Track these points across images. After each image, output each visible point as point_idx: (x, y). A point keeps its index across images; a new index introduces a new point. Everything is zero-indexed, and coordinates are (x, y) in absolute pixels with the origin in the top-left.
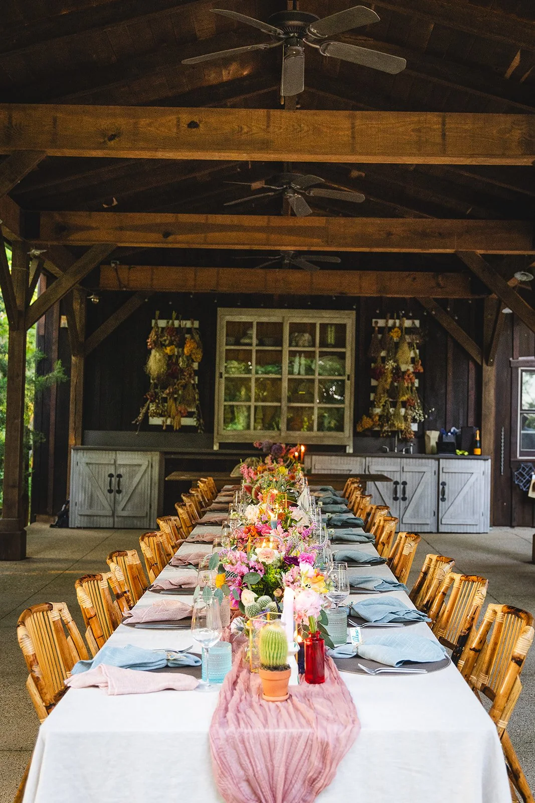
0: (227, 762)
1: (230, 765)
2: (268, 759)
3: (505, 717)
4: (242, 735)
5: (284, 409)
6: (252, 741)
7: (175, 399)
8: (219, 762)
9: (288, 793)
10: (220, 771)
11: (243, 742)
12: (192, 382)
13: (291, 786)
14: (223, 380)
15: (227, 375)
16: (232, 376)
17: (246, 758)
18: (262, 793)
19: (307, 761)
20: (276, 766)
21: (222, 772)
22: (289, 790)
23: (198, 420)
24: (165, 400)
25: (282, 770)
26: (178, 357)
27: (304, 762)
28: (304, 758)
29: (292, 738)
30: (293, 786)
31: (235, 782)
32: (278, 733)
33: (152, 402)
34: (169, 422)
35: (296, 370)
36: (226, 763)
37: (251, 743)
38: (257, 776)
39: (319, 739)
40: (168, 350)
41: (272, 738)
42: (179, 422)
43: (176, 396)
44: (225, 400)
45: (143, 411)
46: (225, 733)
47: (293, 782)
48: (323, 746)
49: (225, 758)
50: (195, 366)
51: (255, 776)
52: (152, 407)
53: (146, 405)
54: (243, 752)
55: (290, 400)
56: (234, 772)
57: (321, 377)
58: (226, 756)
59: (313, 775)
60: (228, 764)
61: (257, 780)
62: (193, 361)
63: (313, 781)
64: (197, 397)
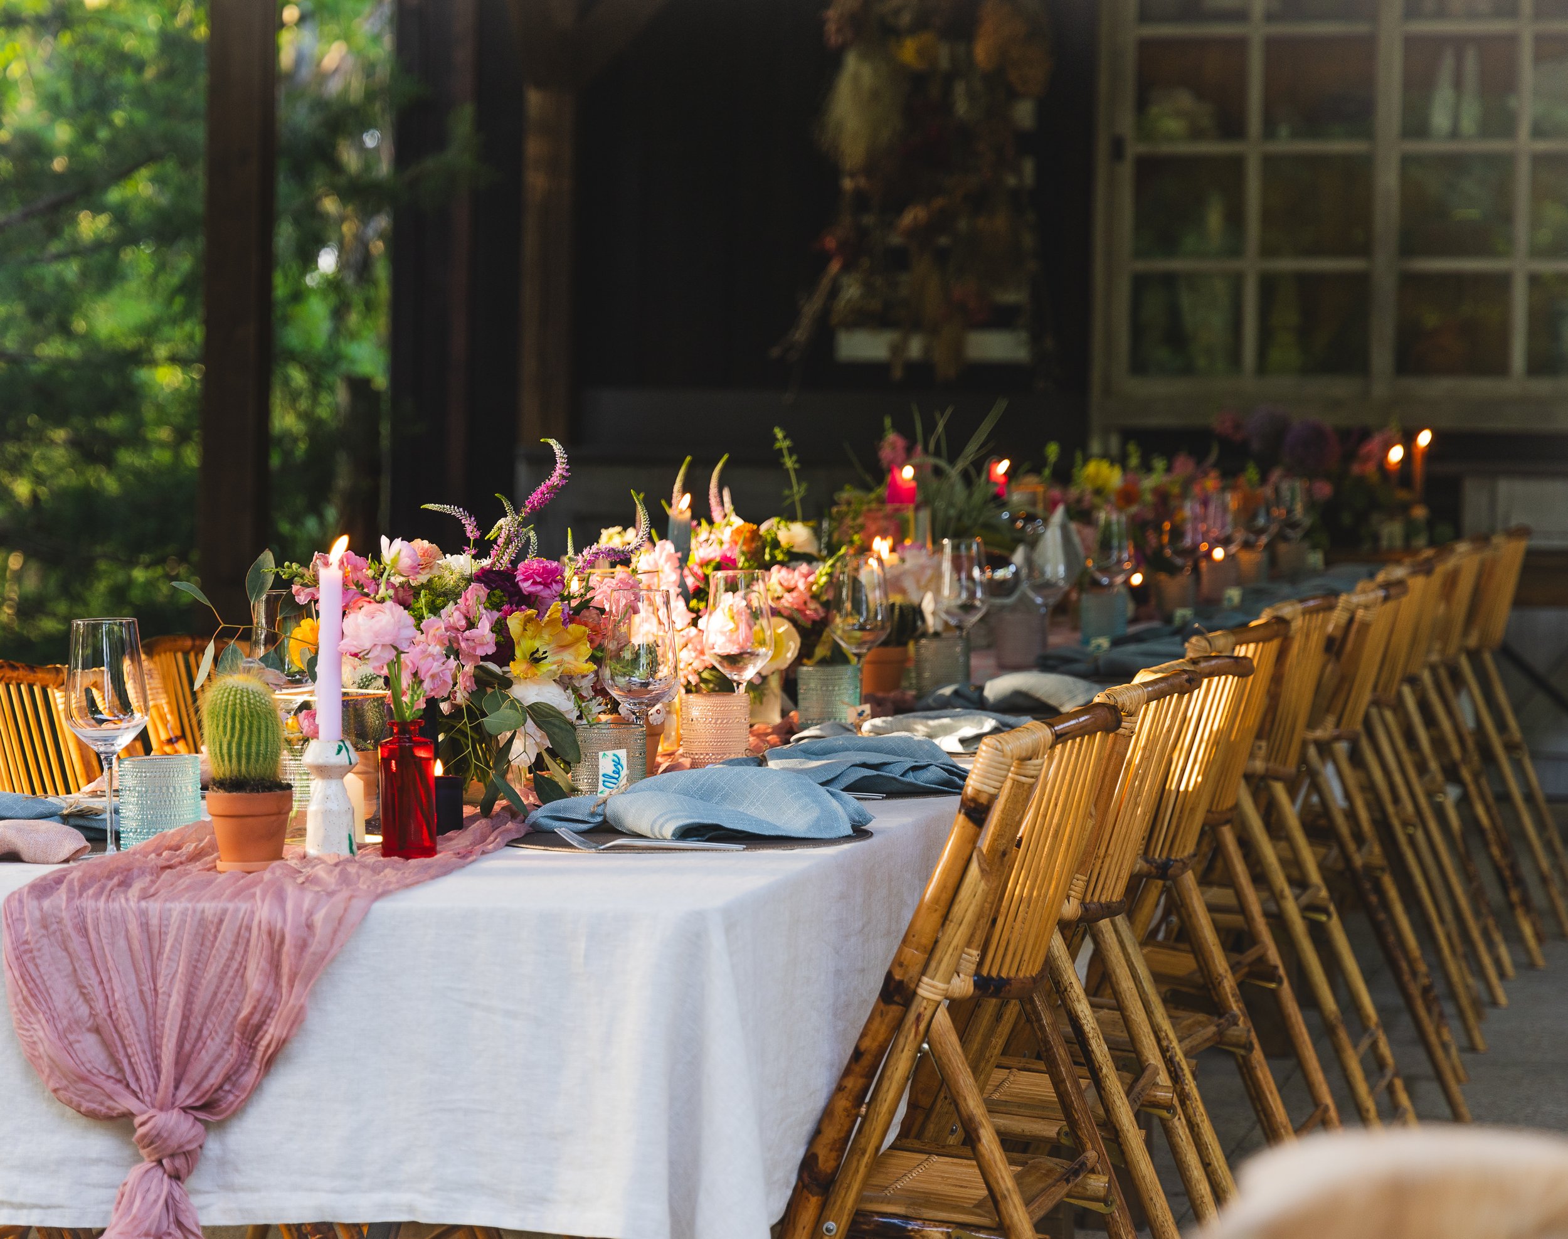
0: (41, 977)
1: (48, 983)
2: (145, 975)
3: (937, 969)
4: (81, 913)
5: (1385, 284)
6: (104, 928)
7: (942, 257)
8: (17, 975)
9: (192, 1060)
10: (20, 997)
11: (83, 931)
12: (1011, 181)
13: (200, 1044)
14: (1126, 171)
15: (1142, 148)
16: (1166, 148)
17: (91, 972)
18: (129, 1057)
19: (238, 980)
20: (160, 991)
21: (25, 999)
22: (195, 1055)
23: (1035, 340)
24: (898, 260)
25: (175, 1001)
26: (949, 79)
27: (231, 986)
28: (231, 974)
29: (202, 922)
30: (205, 1043)
31: (60, 1027)
32: (170, 910)
33: (846, 268)
34: (915, 348)
35: (1440, 120)
36: (38, 981)
37: (102, 934)
38: (114, 1017)
39: (264, 927)
40: (908, 51)
41: (154, 921)
42: (958, 348)
43: (943, 241)
44: (1138, 254)
45: (811, 308)
46: (41, 910)
47: (205, 1032)
48: (272, 941)
49: (36, 966)
50: (1024, 113)
51: (110, 1015)
52: (852, 291)
53: (825, 283)
54: (83, 957)
55: (1408, 247)
56: (59, 1004)
57: (1542, 146)
58: (38, 961)
59: (251, 1014)
60: (44, 982)
61: (115, 1027)
62: (1013, 95)
63: (251, 1032)
64: (1028, 240)
